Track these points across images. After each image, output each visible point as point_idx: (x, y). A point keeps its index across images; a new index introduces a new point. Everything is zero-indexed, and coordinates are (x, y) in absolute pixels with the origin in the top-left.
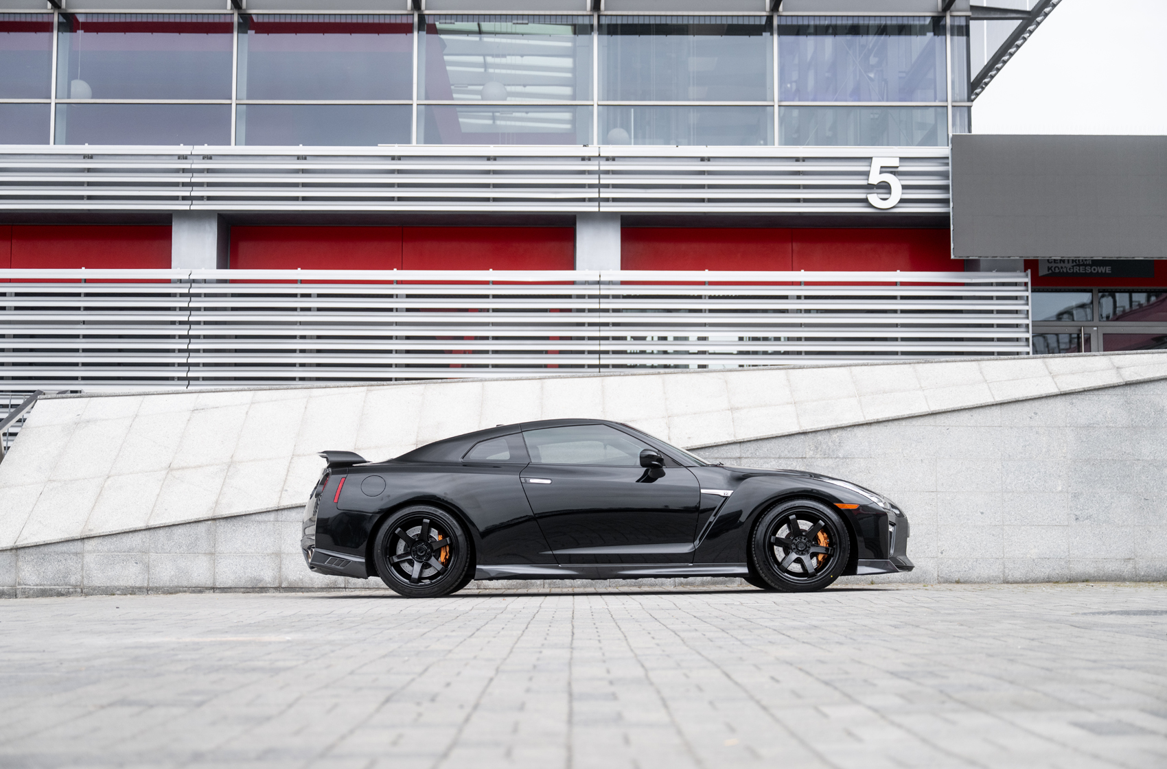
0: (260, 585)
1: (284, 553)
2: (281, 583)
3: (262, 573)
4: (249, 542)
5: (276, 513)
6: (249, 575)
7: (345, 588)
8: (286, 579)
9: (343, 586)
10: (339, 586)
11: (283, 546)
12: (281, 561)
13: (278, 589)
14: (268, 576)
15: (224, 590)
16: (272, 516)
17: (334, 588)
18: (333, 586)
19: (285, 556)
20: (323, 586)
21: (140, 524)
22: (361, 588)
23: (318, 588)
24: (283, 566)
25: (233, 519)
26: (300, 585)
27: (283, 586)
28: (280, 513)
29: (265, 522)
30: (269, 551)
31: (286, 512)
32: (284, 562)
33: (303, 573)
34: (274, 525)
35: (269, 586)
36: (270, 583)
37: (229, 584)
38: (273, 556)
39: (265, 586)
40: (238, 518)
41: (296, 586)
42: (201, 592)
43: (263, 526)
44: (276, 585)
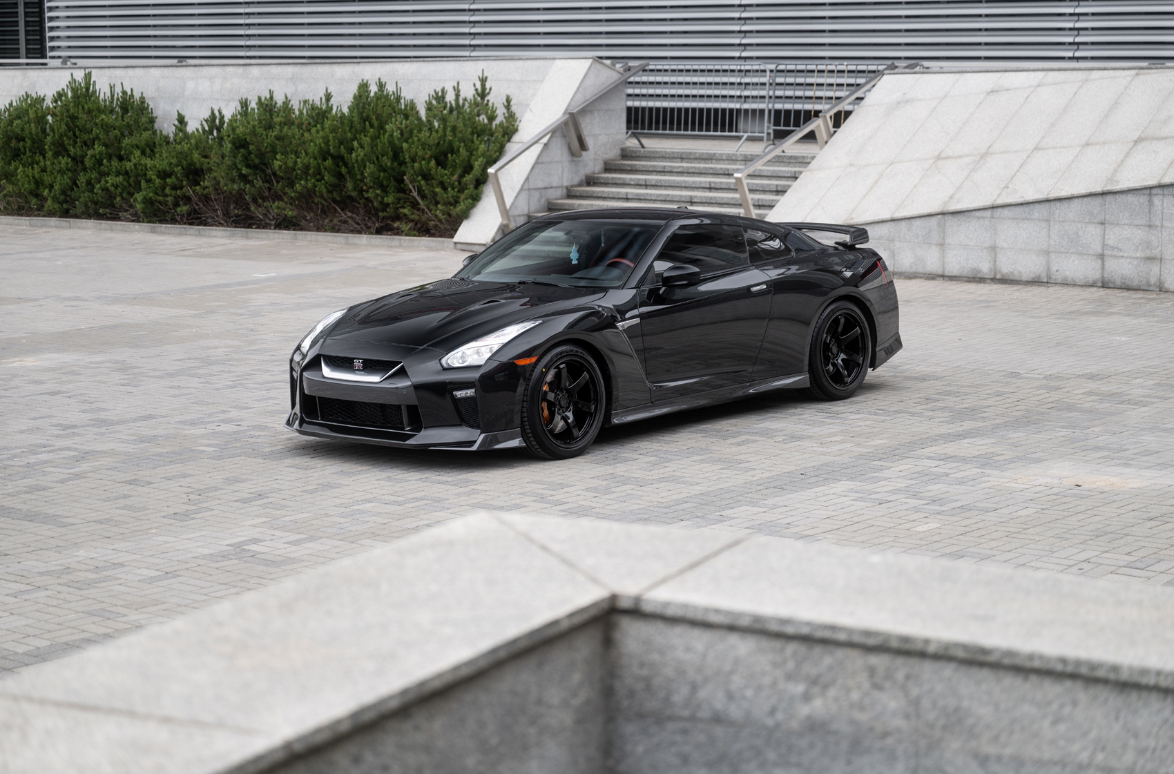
0: (979, 276)
1: (998, 247)
2: (995, 274)
3: (981, 265)
4: (971, 236)
5: (992, 210)
6: (971, 266)
7: (1047, 283)
8: (1000, 271)
9: (1045, 280)
10: (1042, 280)
11: (998, 241)
12: (996, 254)
13: (994, 280)
14: (985, 268)
15: (952, 278)
16: (988, 213)
17: (1038, 282)
18: (1037, 280)
19: (999, 250)
20: (1030, 280)
21: (887, 216)
22: (1061, 284)
23: (1026, 281)
24: (997, 260)
25: (958, 214)
26: (1011, 277)
27: (997, 277)
28: (995, 210)
29: (983, 218)
30: (986, 245)
31: (999, 210)
32: (998, 255)
33: (1013, 267)
34: (990, 221)
35: (986, 276)
36: (987, 274)
37: (955, 273)
38: (989, 250)
39: (983, 276)
40: (962, 214)
41: (1008, 278)
42: (933, 279)
43: (981, 222)
44: (992, 276)
